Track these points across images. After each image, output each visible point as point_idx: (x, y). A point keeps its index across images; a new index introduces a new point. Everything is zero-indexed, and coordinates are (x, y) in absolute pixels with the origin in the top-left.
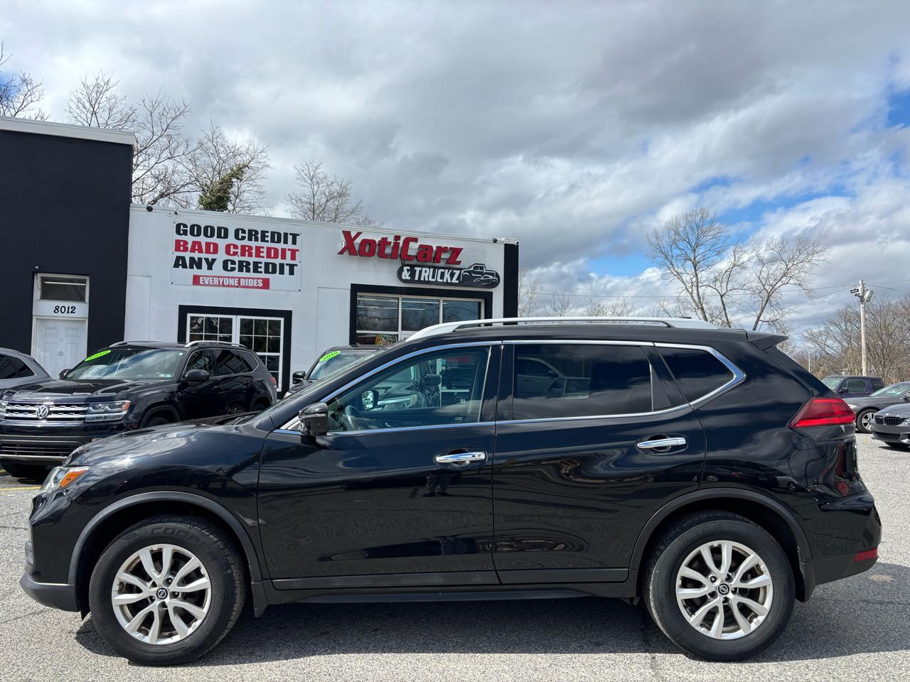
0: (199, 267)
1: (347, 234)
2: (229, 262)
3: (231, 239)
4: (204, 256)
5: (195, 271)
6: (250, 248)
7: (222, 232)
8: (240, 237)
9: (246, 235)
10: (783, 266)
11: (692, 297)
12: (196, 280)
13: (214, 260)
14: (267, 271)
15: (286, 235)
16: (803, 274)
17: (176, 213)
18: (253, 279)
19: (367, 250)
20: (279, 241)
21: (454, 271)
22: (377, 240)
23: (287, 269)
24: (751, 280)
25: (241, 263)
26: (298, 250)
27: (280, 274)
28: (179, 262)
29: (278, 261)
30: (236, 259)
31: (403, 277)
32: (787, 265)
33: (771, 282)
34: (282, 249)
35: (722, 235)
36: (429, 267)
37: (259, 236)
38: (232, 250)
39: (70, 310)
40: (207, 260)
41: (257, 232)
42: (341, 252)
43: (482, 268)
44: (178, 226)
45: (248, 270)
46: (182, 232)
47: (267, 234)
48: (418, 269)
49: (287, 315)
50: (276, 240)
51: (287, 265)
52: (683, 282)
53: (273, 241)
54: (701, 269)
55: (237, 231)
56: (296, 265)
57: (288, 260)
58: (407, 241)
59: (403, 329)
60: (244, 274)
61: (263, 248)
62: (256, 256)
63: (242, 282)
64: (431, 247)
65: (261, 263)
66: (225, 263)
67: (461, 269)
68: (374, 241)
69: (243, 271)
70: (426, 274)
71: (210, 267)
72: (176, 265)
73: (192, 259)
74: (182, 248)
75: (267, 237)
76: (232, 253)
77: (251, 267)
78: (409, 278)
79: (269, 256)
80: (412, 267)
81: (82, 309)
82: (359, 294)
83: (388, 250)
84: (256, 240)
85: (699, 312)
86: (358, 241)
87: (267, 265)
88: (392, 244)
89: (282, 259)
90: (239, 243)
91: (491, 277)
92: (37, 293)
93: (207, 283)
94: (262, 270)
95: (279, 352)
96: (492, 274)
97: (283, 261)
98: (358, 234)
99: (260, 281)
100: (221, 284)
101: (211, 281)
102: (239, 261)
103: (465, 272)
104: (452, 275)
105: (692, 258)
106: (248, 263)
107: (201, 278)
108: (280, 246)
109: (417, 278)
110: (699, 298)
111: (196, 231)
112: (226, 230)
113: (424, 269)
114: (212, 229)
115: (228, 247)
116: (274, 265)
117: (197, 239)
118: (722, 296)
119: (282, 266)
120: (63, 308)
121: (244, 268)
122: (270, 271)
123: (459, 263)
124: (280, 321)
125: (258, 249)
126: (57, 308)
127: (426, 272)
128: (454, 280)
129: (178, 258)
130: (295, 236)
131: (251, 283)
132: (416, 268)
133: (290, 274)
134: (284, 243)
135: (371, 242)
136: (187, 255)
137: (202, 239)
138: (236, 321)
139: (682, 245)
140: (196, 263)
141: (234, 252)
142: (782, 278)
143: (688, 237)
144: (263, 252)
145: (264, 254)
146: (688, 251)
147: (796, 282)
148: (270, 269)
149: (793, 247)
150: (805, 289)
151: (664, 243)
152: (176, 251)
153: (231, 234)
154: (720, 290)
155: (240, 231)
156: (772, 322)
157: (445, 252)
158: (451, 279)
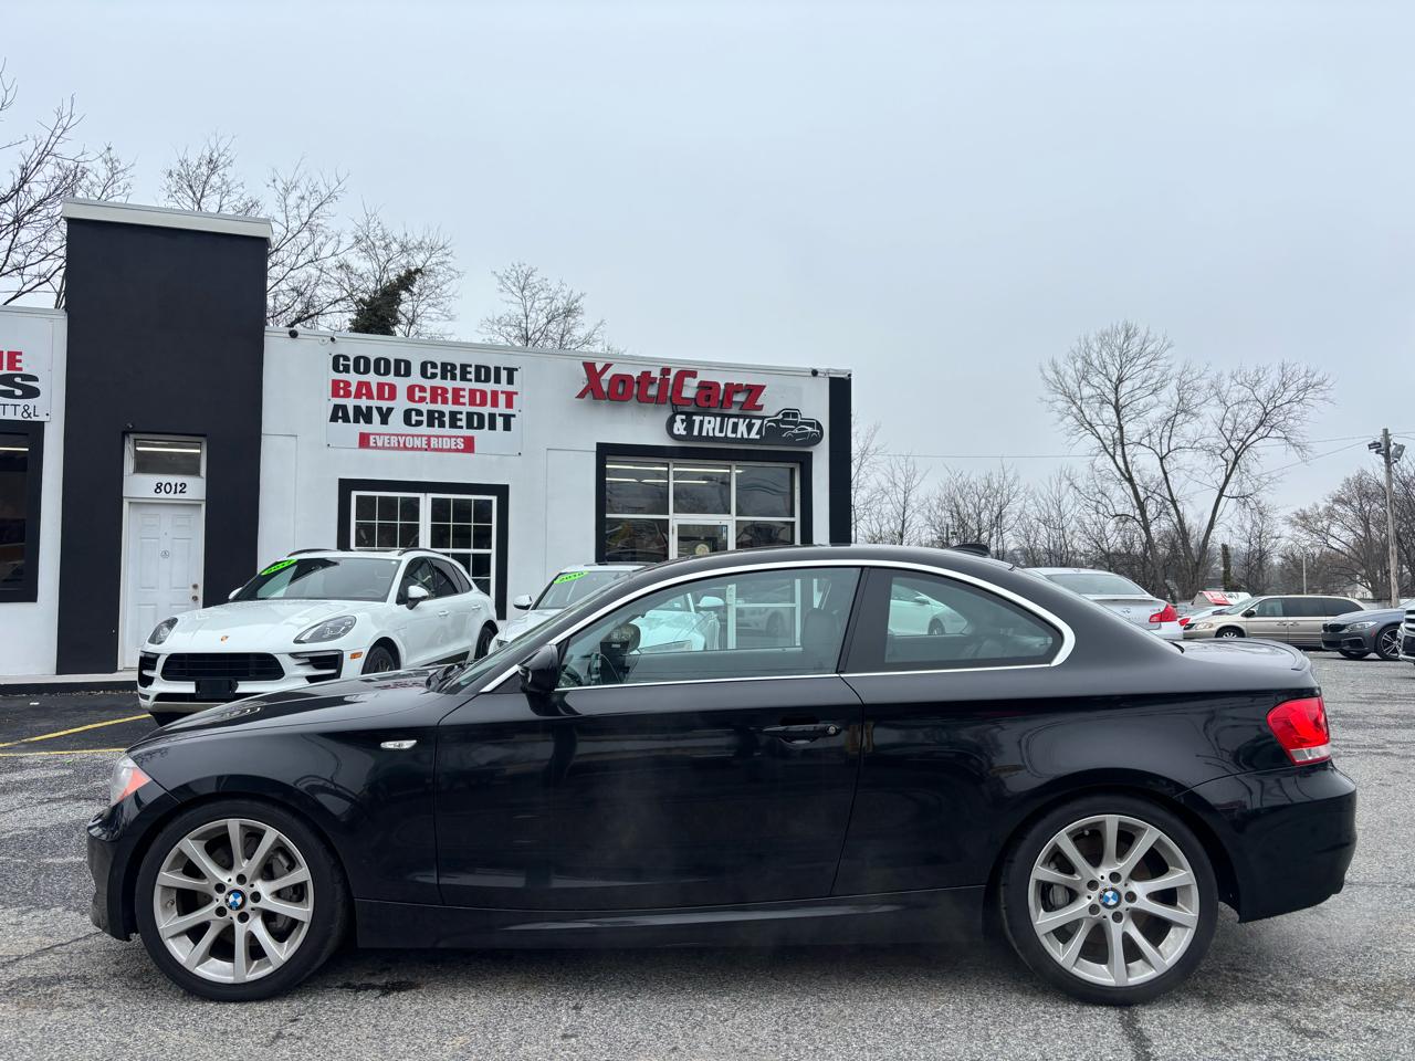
0: (369, 420)
2: (414, 413)
3: (416, 378)
4: (375, 403)
5: (363, 427)
6: (445, 391)
7: (403, 368)
8: (429, 375)
9: (438, 371)
10: (1259, 411)
11: (1115, 462)
12: (364, 440)
13: (390, 410)
14: (470, 426)
15: (497, 370)
16: (1291, 421)
17: (333, 339)
18: (450, 437)
19: (620, 390)
20: (487, 380)
21: (753, 421)
22: (636, 374)
23: (500, 421)
24: (1206, 433)
25: (430, 413)
26: (516, 393)
27: (490, 429)
28: (339, 414)
29: (486, 410)
30: (424, 407)
32: (1265, 409)
33: (1241, 435)
34: (492, 392)
35: (1160, 362)
36: (715, 415)
37: (458, 372)
38: (418, 394)
39: (179, 488)
40: (379, 409)
41: (454, 366)
42: (581, 395)
43: (795, 415)
44: (336, 359)
45: (442, 425)
46: (341, 368)
47: (469, 369)
48: (697, 419)
49: (502, 492)
50: (483, 378)
51: (500, 415)
52: (1099, 438)
53: (478, 379)
54: (1127, 419)
55: (424, 366)
56: (514, 416)
57: (502, 408)
58: (683, 374)
59: (675, 512)
60: (436, 430)
61: (464, 390)
62: (453, 403)
63: (434, 442)
64: (717, 385)
65: (461, 413)
66: (407, 414)
67: (763, 418)
68: (631, 376)
69: (433, 426)
70: (710, 426)
71: (384, 421)
72: (334, 418)
73: (357, 409)
74: (342, 392)
75: (470, 373)
76: (417, 399)
77: (447, 419)
78: (684, 433)
79: (472, 402)
80: (689, 415)
81: (196, 487)
82: (608, 458)
83: (652, 391)
84: (454, 378)
85: (1126, 484)
86: (607, 376)
87: (470, 415)
88: (658, 381)
89: (492, 406)
90: (428, 384)
91: (810, 429)
92: (129, 464)
93: (380, 444)
94: (463, 423)
95: (490, 547)
96: (811, 425)
97: (494, 410)
98: (607, 366)
99: (460, 441)
100: (402, 445)
101: (387, 441)
102: (428, 411)
103: (769, 421)
104: (750, 427)
105: (1113, 400)
106: (442, 414)
107: (372, 437)
108: (489, 387)
109: (696, 433)
110: (1125, 463)
111: (362, 365)
112: (408, 364)
113: (707, 419)
114: (387, 362)
115: (411, 390)
116: (481, 416)
117: (364, 378)
118: (1161, 459)
119: (492, 417)
120: (168, 486)
121: (436, 421)
122: (475, 425)
123: (760, 408)
124: (490, 501)
125: (456, 391)
126: (159, 486)
127: (709, 422)
128: (753, 435)
129: (337, 408)
131: (446, 444)
132: (694, 418)
133: (505, 429)
134: (495, 382)
135: (627, 379)
136: (350, 403)
137: (373, 378)
138: (426, 502)
139: (1095, 380)
140: (364, 415)
141: (420, 397)
142: (1256, 429)
143: (1105, 368)
144: (464, 397)
145: (466, 400)
146: (1107, 390)
147: (1281, 434)
148: (477, 422)
149: (1273, 379)
150: (1294, 445)
151: (1067, 378)
152: (333, 396)
153: (416, 369)
154: (1158, 450)
155: (429, 365)
156: (1243, 498)
157: (738, 392)
158: (749, 434)
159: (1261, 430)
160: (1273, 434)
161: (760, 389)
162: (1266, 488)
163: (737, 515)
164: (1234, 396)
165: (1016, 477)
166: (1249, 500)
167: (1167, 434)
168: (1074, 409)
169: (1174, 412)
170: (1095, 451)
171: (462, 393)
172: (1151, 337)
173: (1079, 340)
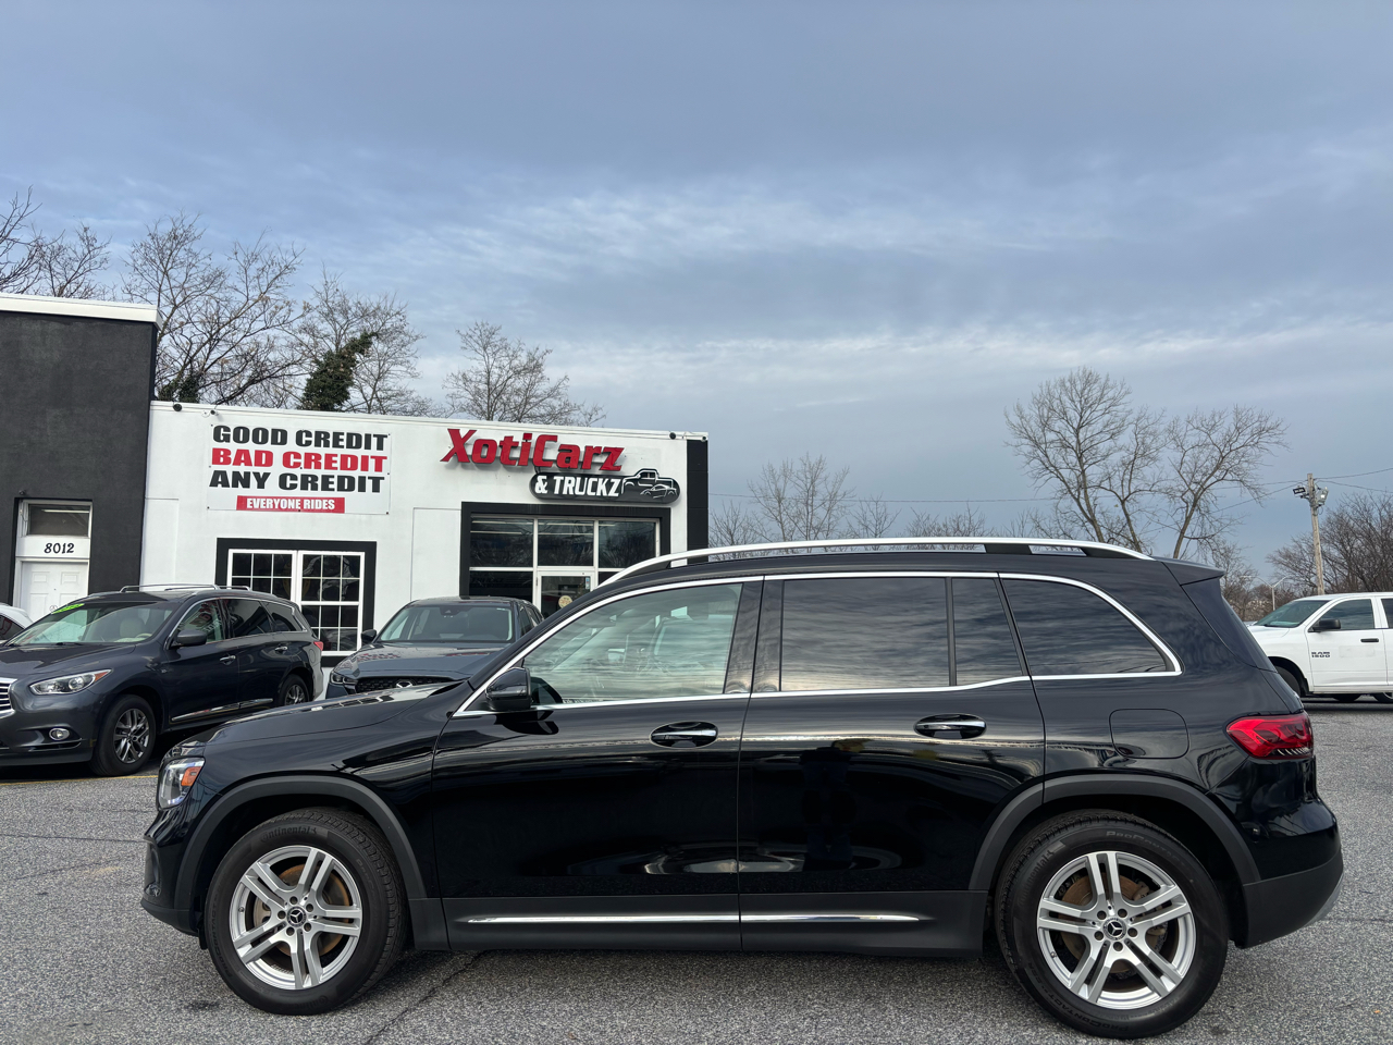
0: (246, 485)
1: (454, 433)
2: (288, 477)
3: (291, 445)
4: (253, 469)
5: (241, 491)
6: (318, 456)
7: (280, 437)
8: (304, 443)
9: (313, 439)
10: (1216, 454)
11: (1079, 505)
12: (242, 503)
13: (266, 475)
14: (341, 488)
15: (368, 437)
16: (1245, 465)
17: (213, 412)
18: (322, 499)
19: (485, 452)
20: (358, 446)
21: (612, 480)
22: (498, 439)
23: (369, 484)
24: (1164, 476)
25: (304, 477)
26: (385, 458)
27: (359, 491)
28: (218, 479)
29: (356, 474)
30: (298, 472)
31: (537, 491)
32: (1221, 452)
33: (1198, 478)
34: (363, 457)
35: (1120, 408)
36: (575, 476)
37: (331, 440)
38: (293, 460)
39: (67, 548)
40: (257, 475)
41: (327, 435)
42: (446, 459)
43: (652, 475)
44: (217, 430)
45: (315, 488)
46: (222, 438)
47: (341, 437)
49: (370, 548)
50: (354, 445)
51: (370, 478)
52: (1064, 481)
53: (349, 446)
54: (1088, 463)
55: (299, 434)
56: (383, 478)
57: (372, 472)
58: (543, 439)
59: (539, 564)
60: (309, 493)
61: (336, 455)
62: (326, 468)
63: (307, 504)
64: (577, 448)
65: (333, 477)
66: (283, 479)
67: (622, 477)
68: (493, 442)
69: (307, 489)
70: (571, 485)
71: (261, 485)
72: (214, 483)
73: (236, 474)
74: (222, 460)
75: (342, 440)
76: (292, 464)
77: (319, 482)
78: (546, 492)
79: (344, 467)
80: (550, 476)
81: (82, 546)
82: (474, 516)
83: (516, 454)
84: (327, 445)
85: (1089, 526)
86: (471, 440)
87: (341, 479)
88: (520, 445)
89: (362, 470)
90: (302, 451)
91: (667, 487)
92: (23, 526)
93: (256, 506)
94: (335, 486)
95: (357, 600)
96: (669, 483)
97: (364, 474)
98: (471, 432)
99: (331, 502)
100: (277, 507)
101: (263, 503)
102: (302, 476)
103: (628, 480)
104: (609, 485)
105: (1074, 444)
106: (315, 478)
107: (249, 500)
108: (360, 453)
109: (557, 492)
110: (1088, 505)
111: (241, 434)
112: (284, 433)
113: (567, 479)
114: (265, 432)
115: (286, 457)
116: (351, 480)
117: (243, 446)
118: (1123, 502)
119: (362, 480)
120: (57, 547)
121: (310, 485)
122: (346, 487)
123: (619, 468)
124: (359, 557)
125: (329, 457)
126: (48, 547)
127: (570, 482)
128: (613, 493)
129: (217, 474)
130: (381, 438)
131: (318, 505)
132: (555, 478)
133: (374, 491)
134: (366, 448)
135: (490, 444)
136: (229, 469)
137: (251, 447)
138: (297, 558)
139: (1058, 425)
140: (242, 480)
141: (295, 463)
142: (1213, 472)
143: (1065, 413)
144: (336, 462)
145: (338, 465)
146: (1068, 434)
147: (1236, 477)
148: (346, 484)
149: (1228, 424)
150: (1249, 488)
151: (1032, 423)
152: (213, 463)
153: (292, 438)
154: (1120, 494)
155: (304, 434)
156: (1203, 539)
157: (597, 454)
158: (608, 491)
159: (1217, 473)
160: (1229, 476)
161: (619, 450)
162: (1226, 529)
163: (600, 566)
164: (1191, 440)
165: (981, 522)
166: (1210, 541)
167: (1127, 477)
168: (1039, 452)
169: (1132, 457)
170: (1059, 495)
171: (334, 459)
172: (1110, 383)
173: (1041, 387)
